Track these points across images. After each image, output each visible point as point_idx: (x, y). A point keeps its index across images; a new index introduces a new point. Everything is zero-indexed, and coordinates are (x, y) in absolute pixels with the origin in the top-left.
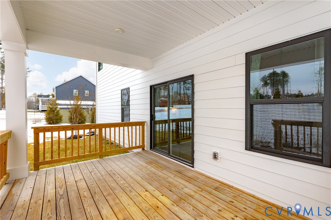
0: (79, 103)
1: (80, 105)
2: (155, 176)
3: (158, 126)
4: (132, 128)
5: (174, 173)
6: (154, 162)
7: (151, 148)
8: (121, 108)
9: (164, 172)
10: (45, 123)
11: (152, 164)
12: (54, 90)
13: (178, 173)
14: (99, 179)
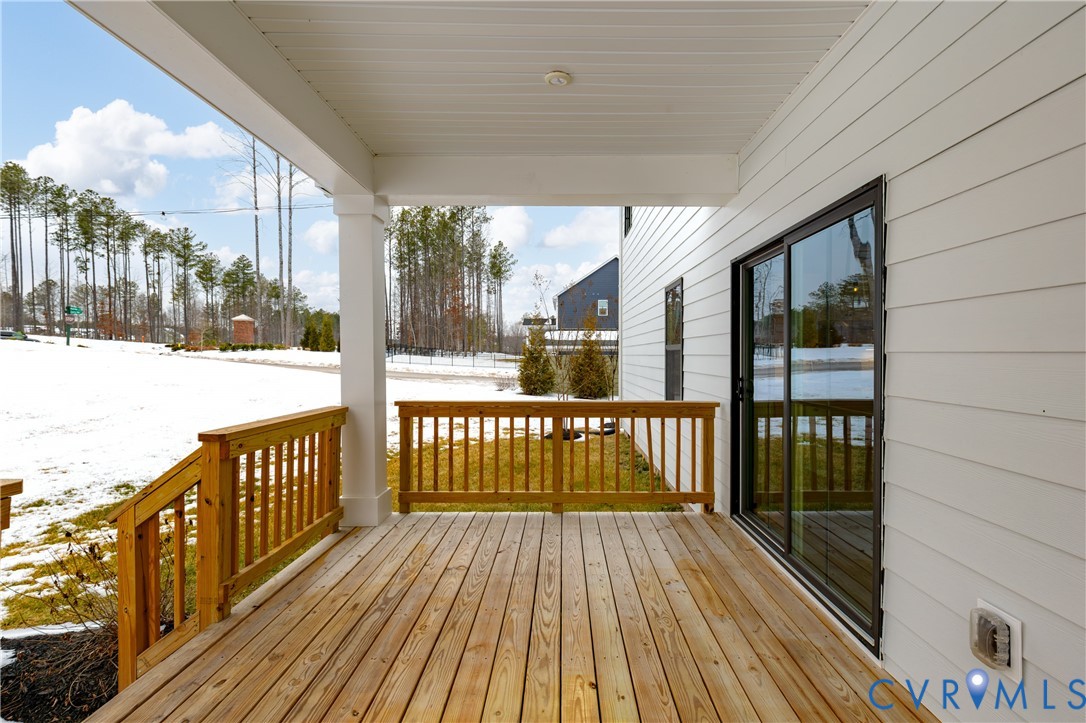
0: (593, 338)
1: (597, 342)
2: (672, 635)
3: (762, 423)
4: (663, 424)
5: (763, 650)
6: (714, 570)
7: (734, 510)
8: (664, 353)
9: (725, 628)
10: (520, 390)
11: (698, 579)
12: (554, 303)
13: (781, 653)
14: (499, 583)
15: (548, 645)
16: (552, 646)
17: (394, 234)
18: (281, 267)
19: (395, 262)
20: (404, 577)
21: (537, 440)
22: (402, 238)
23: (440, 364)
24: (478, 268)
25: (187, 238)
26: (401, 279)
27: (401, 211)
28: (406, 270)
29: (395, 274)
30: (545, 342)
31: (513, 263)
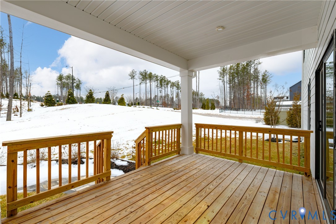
2: (245, 205)
6: (286, 194)
10: (264, 123)
11: (275, 195)
12: (288, 90)
14: (206, 175)
15: (205, 193)
16: (206, 194)
17: (228, 74)
18: (197, 88)
19: (228, 82)
20: (185, 168)
21: (261, 141)
22: (230, 74)
23: (240, 113)
24: (257, 81)
25: (178, 83)
26: (230, 87)
27: (230, 66)
28: (232, 84)
29: (228, 86)
30: (276, 106)
31: (272, 77)
